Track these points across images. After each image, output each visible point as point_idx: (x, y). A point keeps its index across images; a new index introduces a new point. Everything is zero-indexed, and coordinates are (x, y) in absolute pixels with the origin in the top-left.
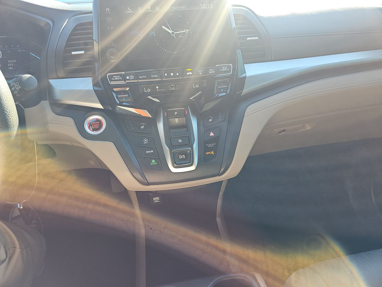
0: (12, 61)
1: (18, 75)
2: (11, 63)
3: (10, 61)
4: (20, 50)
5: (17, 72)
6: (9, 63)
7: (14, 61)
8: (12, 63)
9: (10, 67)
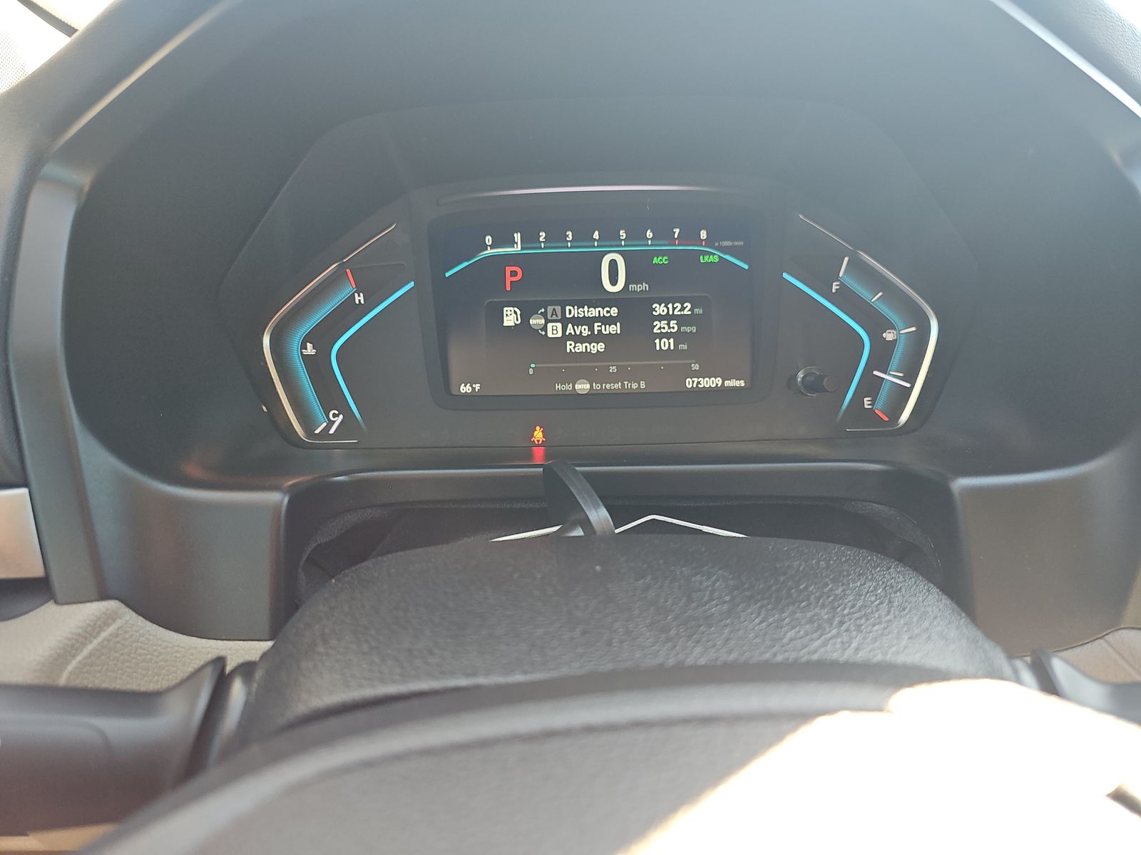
0: (674, 309)
1: (699, 383)
2: (668, 318)
3: (660, 309)
4: (710, 254)
5: (696, 367)
6: (660, 318)
7: (683, 309)
8: (674, 317)
9: (661, 336)
